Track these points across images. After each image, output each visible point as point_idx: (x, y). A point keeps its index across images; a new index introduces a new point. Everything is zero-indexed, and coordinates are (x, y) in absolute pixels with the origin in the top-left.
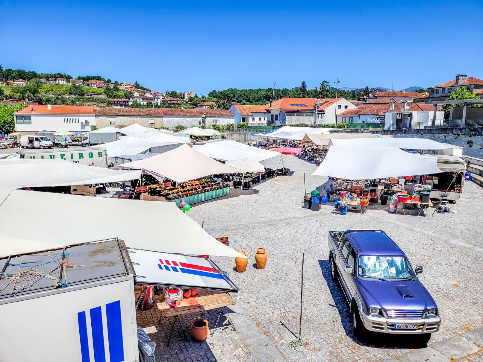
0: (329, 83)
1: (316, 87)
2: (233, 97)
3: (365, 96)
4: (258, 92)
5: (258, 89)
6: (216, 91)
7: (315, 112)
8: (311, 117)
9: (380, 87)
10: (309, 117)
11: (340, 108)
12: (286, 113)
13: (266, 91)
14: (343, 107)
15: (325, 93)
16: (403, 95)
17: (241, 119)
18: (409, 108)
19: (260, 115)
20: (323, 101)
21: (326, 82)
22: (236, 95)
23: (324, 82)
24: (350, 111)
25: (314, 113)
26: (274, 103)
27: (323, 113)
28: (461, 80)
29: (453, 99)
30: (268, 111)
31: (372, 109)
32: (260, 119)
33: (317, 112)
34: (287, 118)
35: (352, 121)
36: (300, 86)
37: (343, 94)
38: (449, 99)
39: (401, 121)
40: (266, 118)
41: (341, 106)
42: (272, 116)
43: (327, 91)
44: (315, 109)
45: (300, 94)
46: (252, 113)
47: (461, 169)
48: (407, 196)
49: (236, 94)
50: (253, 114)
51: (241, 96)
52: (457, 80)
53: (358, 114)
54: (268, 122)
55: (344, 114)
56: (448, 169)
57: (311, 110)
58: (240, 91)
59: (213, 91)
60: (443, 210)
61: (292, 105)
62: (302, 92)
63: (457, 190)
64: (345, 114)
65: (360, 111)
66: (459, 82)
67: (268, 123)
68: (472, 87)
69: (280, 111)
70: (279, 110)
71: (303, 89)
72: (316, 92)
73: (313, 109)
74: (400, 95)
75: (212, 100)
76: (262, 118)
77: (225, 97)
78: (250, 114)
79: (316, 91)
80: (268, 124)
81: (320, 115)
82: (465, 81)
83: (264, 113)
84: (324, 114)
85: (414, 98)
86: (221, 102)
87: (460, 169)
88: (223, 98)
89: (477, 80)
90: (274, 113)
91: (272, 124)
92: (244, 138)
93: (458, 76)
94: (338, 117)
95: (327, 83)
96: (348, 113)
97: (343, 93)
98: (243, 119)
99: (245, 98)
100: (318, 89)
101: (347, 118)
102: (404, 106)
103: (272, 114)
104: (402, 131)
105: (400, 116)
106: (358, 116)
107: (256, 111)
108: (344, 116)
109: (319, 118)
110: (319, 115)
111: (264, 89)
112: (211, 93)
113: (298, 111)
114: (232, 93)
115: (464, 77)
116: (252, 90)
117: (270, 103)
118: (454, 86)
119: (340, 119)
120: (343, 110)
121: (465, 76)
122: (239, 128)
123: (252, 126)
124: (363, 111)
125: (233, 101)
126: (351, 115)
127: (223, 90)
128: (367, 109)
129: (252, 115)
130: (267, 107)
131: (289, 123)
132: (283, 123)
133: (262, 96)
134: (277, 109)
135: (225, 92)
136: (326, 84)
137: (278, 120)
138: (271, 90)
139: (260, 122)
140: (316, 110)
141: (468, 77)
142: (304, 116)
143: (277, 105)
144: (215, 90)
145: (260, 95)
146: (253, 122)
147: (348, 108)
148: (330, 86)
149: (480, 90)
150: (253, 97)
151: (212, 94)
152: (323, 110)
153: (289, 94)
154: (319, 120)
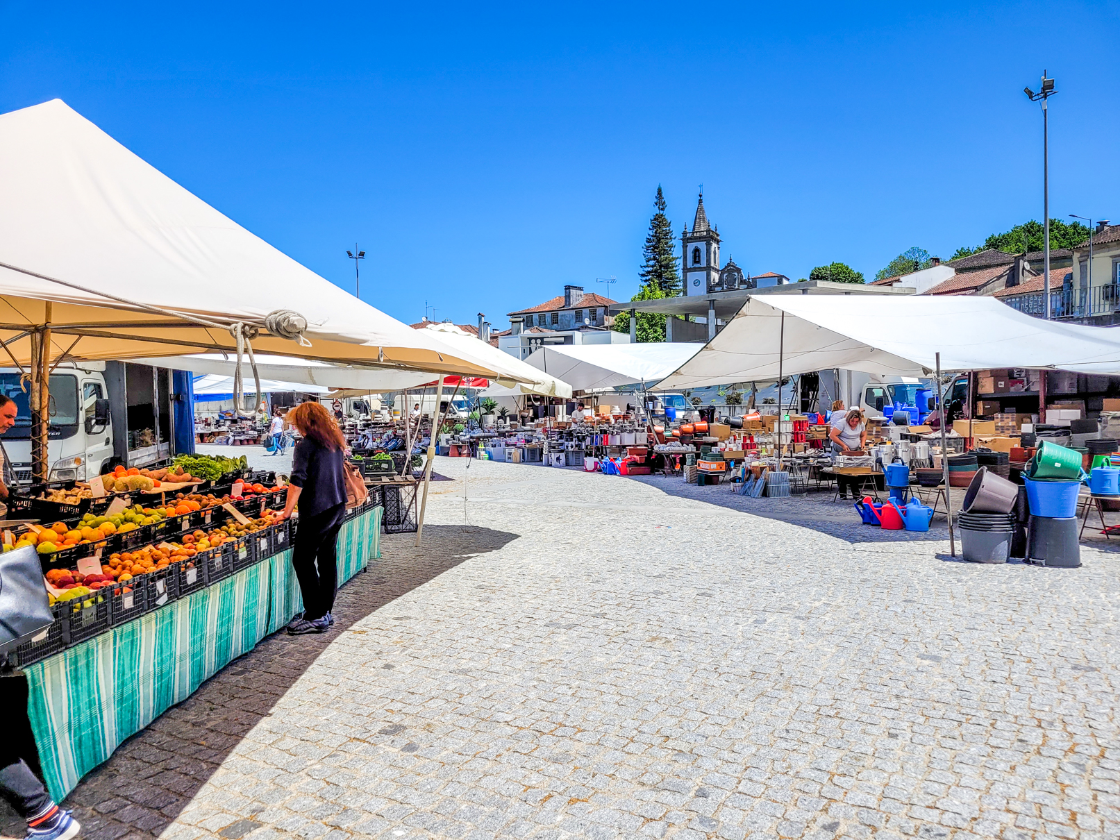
28: (575, 296)
52: (568, 297)
66: (571, 300)
68: (600, 311)
82: (581, 300)
89: (603, 298)
93: (568, 288)
115: (578, 292)
118: (562, 309)
121: (581, 289)
141: (585, 292)
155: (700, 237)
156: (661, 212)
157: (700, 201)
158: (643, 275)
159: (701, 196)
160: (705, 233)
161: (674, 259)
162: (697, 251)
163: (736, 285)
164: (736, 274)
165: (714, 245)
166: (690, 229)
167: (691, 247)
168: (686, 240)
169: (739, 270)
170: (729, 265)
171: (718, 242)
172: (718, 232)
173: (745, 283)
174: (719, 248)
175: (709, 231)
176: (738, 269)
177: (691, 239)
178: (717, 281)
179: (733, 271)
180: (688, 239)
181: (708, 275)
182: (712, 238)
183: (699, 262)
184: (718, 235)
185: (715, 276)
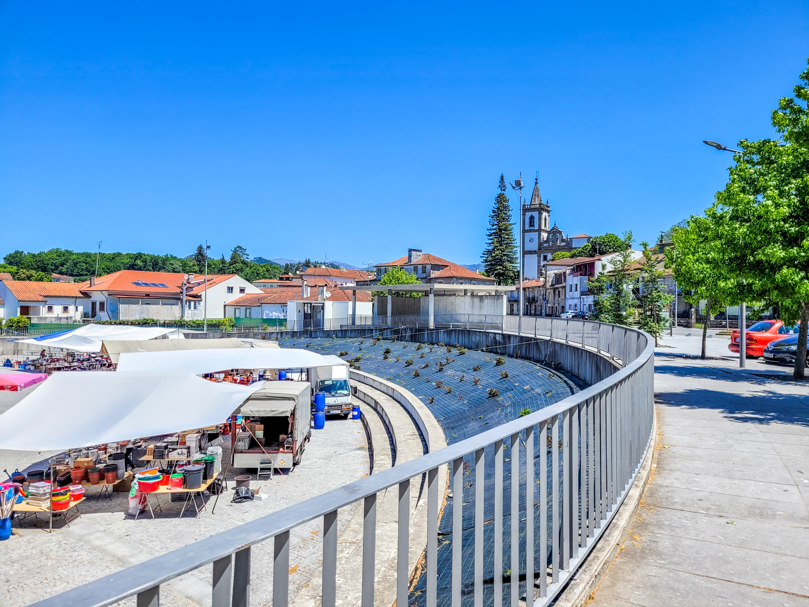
0: (246, 250)
1: (223, 255)
2: (60, 266)
3: (290, 274)
4: (113, 258)
5: (114, 254)
6: (22, 252)
7: (182, 297)
8: (173, 306)
9: (335, 262)
10: (170, 306)
11: (232, 292)
12: (119, 298)
13: (132, 258)
14: (236, 290)
15: (239, 265)
16: (342, 274)
17: (19, 309)
18: (330, 295)
19: (66, 301)
20: (200, 278)
21: (241, 247)
22: (67, 262)
23: (238, 249)
24: (249, 297)
25: (179, 299)
26: (97, 280)
27: (199, 299)
28: (415, 256)
29: (385, 283)
30: (86, 295)
31: (282, 296)
32: (66, 309)
33: (185, 298)
34: (122, 307)
35: (250, 314)
36: (195, 251)
37: (271, 269)
38: (381, 284)
39: (310, 316)
40: (81, 308)
41: (234, 289)
42: (94, 304)
43: (244, 263)
44: (182, 293)
45: (193, 265)
46: (45, 296)
47: (283, 410)
48: (157, 477)
49: (66, 260)
50: (49, 299)
51: (77, 263)
52: (410, 256)
53: (259, 302)
54: (85, 315)
55: (238, 303)
56: (262, 411)
57: (173, 294)
58: (78, 254)
59: (17, 252)
60: (241, 496)
61: (137, 284)
62: (198, 263)
63: (288, 448)
64: (241, 302)
65: (265, 298)
66: (412, 259)
67: (84, 317)
68: (428, 267)
69: (109, 295)
70: (106, 293)
71: (199, 258)
72: (222, 263)
73: (179, 292)
74: (336, 275)
75: (5, 270)
76: (72, 308)
77: (38, 266)
78: (41, 299)
79: (223, 261)
80: (85, 319)
81: (192, 303)
82: (420, 258)
83: (76, 297)
84: (201, 302)
85: (357, 280)
86: (24, 273)
87: (280, 411)
88: (32, 265)
89: (434, 258)
90: (98, 297)
91: (93, 319)
92: (13, 349)
93: (410, 250)
94: (227, 307)
95: (243, 249)
96: (244, 300)
97: (269, 267)
98: (25, 310)
99: (87, 268)
100: (228, 259)
101: (243, 309)
102: (323, 291)
103: (93, 299)
104: (307, 334)
105: (309, 308)
106: (259, 306)
107: (57, 294)
108: (237, 305)
109: (190, 308)
110: (190, 302)
111: (128, 254)
112: (10, 255)
113: (147, 295)
114: (58, 258)
115: (418, 253)
116: (104, 255)
117: (91, 279)
118: (405, 264)
119: (230, 311)
120: (236, 296)
121: (420, 251)
122: (10, 326)
123: (40, 322)
124: (269, 298)
125: (61, 273)
126: (247, 304)
127: (39, 252)
128: (276, 295)
129: (46, 302)
130: (85, 286)
131: (126, 316)
132: (113, 317)
133: (122, 265)
134: (101, 291)
135: (43, 255)
136: (241, 251)
137: (104, 310)
138: (141, 257)
139: (65, 315)
140: (184, 295)
141: (423, 253)
142: (159, 304)
143: (102, 284)
144: (20, 251)
145: (118, 264)
146: (49, 315)
147: (246, 292)
148: (249, 255)
149: (439, 272)
150: (103, 266)
151: (14, 257)
152: (199, 294)
153: (172, 264)
154: (190, 312)
155: (534, 209)
156: (503, 192)
157: (536, 183)
158: (489, 236)
159: (536, 179)
160: (538, 206)
161: (511, 225)
162: (532, 218)
163: (558, 242)
164: (558, 235)
165: (545, 214)
166: (528, 203)
167: (528, 215)
168: (525, 210)
169: (560, 233)
170: (553, 228)
171: (548, 212)
172: (549, 205)
173: (565, 242)
174: (549, 216)
175: (540, 204)
176: (560, 231)
177: (528, 209)
178: (545, 239)
179: (556, 232)
180: (526, 209)
181: (540, 235)
182: (543, 209)
183: (533, 226)
184: (548, 207)
185: (544, 235)
